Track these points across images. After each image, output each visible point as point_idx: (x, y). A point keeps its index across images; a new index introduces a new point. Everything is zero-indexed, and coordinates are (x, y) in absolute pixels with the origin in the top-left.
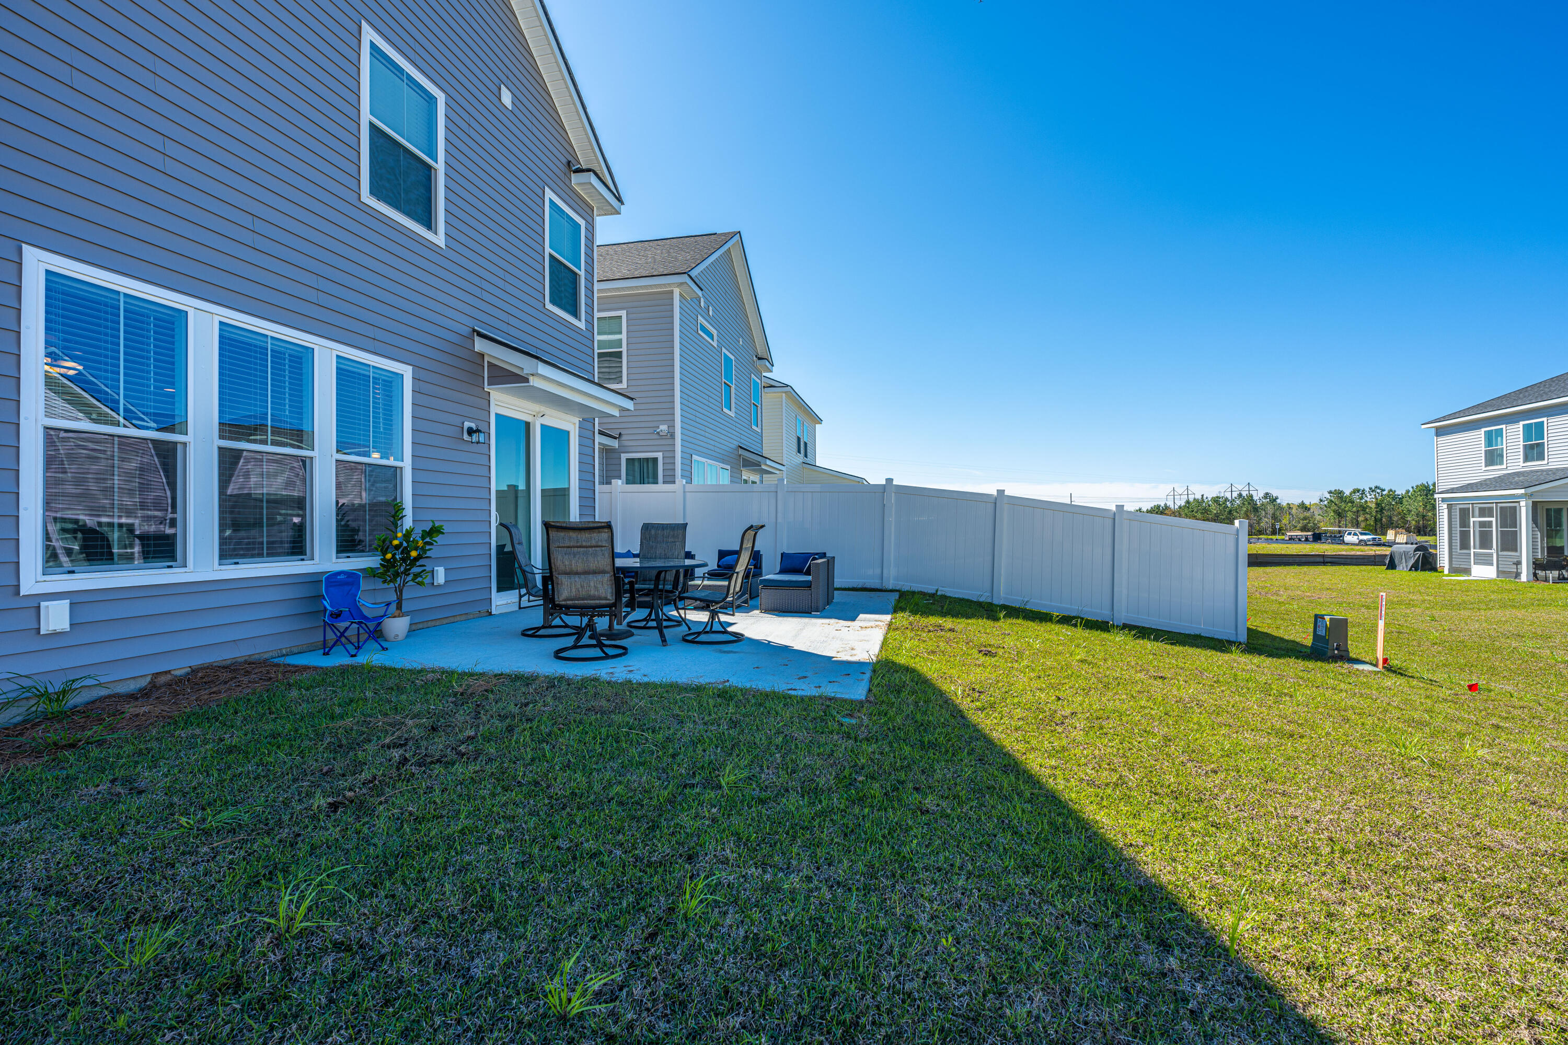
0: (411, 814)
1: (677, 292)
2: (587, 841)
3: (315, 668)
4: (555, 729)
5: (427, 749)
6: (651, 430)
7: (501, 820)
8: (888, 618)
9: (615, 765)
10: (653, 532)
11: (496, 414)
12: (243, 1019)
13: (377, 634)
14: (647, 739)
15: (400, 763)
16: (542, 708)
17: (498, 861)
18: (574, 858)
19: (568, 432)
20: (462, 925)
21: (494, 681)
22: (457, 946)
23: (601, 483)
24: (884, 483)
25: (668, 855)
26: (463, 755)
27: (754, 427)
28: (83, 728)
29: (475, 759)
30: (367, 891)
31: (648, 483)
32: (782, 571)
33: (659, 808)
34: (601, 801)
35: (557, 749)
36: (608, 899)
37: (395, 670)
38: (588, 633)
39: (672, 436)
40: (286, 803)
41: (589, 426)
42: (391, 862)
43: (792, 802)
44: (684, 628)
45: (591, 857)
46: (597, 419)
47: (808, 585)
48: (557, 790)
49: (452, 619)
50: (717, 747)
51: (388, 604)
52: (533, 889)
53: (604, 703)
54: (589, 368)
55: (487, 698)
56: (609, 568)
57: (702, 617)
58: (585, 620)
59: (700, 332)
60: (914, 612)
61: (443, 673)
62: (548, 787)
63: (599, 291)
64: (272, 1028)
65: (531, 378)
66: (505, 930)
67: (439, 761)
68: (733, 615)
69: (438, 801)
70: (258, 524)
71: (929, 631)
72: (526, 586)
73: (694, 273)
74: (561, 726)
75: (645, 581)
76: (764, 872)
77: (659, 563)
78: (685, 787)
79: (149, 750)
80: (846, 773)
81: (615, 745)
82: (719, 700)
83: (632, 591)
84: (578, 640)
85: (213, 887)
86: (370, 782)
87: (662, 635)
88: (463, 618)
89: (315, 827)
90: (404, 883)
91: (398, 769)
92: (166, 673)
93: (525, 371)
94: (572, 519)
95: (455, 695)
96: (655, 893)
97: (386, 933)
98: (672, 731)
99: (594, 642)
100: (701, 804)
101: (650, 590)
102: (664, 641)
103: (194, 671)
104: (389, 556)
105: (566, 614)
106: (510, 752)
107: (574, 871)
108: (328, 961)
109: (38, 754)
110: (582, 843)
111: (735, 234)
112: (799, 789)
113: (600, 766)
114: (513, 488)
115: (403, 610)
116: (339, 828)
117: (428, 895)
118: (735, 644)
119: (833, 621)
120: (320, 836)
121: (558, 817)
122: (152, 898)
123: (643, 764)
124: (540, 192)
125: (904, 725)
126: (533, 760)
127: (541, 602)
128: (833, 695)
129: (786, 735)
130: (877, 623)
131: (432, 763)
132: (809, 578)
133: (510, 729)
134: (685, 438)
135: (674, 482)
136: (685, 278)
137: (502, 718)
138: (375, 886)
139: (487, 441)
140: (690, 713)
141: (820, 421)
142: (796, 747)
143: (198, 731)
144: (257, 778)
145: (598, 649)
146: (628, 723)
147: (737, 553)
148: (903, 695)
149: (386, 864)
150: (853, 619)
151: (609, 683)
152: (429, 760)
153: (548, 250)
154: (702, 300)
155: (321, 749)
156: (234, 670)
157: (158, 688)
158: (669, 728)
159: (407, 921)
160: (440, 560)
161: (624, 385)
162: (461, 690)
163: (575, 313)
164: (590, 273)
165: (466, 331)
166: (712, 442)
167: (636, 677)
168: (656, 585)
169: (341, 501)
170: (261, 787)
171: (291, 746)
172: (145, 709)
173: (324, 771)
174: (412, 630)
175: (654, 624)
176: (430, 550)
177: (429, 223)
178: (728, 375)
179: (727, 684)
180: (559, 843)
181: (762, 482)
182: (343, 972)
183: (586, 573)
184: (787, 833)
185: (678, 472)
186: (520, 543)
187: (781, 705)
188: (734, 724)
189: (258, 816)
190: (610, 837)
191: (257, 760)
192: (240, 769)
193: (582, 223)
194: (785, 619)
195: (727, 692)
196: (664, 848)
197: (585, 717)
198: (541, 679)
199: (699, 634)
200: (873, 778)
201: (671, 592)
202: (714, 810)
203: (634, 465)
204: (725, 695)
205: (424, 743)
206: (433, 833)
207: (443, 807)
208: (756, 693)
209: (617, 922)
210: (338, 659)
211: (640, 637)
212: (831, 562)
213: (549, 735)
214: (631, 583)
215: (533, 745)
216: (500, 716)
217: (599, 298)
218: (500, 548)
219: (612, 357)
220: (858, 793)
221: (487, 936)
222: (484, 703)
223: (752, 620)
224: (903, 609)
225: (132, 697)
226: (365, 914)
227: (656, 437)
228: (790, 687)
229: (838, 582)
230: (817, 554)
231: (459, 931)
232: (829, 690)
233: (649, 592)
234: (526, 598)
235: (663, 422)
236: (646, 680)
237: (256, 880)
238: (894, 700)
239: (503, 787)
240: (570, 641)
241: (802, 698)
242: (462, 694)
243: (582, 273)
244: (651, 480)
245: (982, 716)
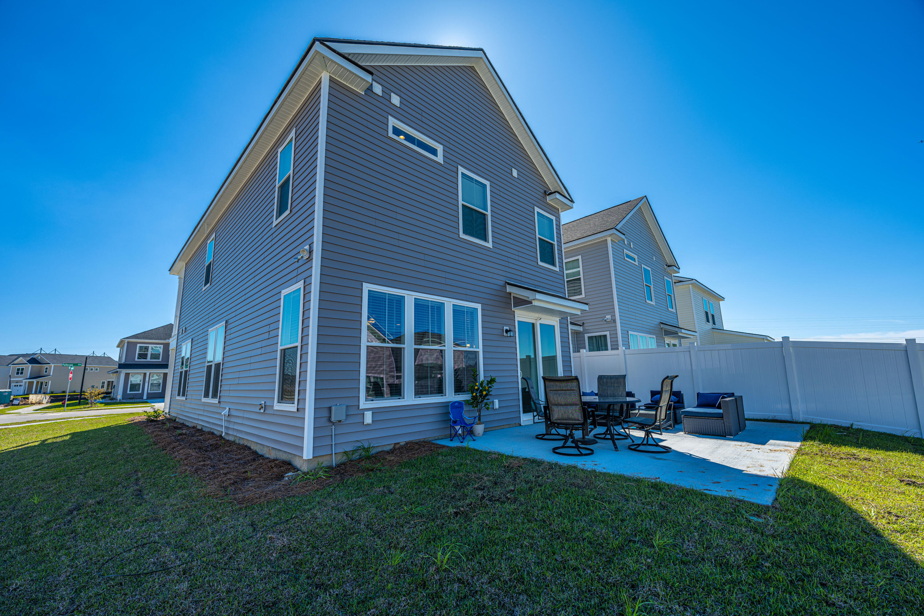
0: (487, 525)
1: (609, 239)
2: (571, 560)
3: (448, 447)
4: (553, 492)
5: (493, 493)
6: (601, 319)
7: (527, 537)
8: (798, 444)
9: (587, 520)
10: (605, 380)
11: (518, 321)
12: (427, 601)
13: (471, 432)
14: (605, 507)
15: (481, 498)
16: (546, 480)
17: (526, 558)
18: (564, 568)
19: (554, 326)
20: (510, 587)
21: (522, 462)
22: (508, 598)
23: (574, 352)
24: (781, 340)
25: (618, 581)
26: (509, 499)
27: (670, 309)
28: (375, 463)
29: (515, 502)
30: (470, 557)
31: (602, 350)
32: (699, 406)
33: (613, 550)
34: (579, 539)
35: (554, 504)
36: (583, 596)
37: (478, 451)
38: (570, 440)
39: (614, 321)
40: (439, 508)
41: (565, 321)
42: (479, 546)
43: (707, 568)
44: (629, 441)
45: (573, 570)
46: (569, 318)
47: (721, 416)
48: (555, 527)
49: (503, 427)
50: (651, 520)
51: (475, 418)
52: (543, 579)
53: (580, 482)
54: (562, 290)
55: (519, 471)
56: (579, 402)
57: (641, 434)
58: (568, 432)
59: (626, 258)
60: (824, 441)
61: (499, 455)
62: (550, 524)
63: (565, 249)
64: (436, 609)
65: (533, 301)
66: (530, 596)
67: (498, 500)
68: (661, 434)
69: (498, 521)
70: (426, 378)
71: (841, 458)
72: (536, 411)
73: (618, 228)
74: (556, 491)
75: (602, 410)
76: (685, 610)
77: (611, 400)
78: (630, 541)
79: (394, 476)
80: (754, 557)
81: (586, 507)
82: (652, 490)
83: (593, 416)
84: (565, 443)
85: (415, 539)
86: (470, 505)
87: (615, 444)
88: (508, 426)
89: (450, 522)
90: (485, 558)
91: (481, 501)
92: (398, 443)
93: (530, 299)
94: (559, 375)
95: (505, 467)
96: (611, 601)
97: (478, 580)
98: (620, 505)
99: (574, 445)
100: (640, 554)
101: (605, 415)
102: (616, 448)
103: (407, 443)
104: (474, 394)
105: (558, 428)
106: (531, 502)
107: (564, 575)
108: (456, 586)
109: (363, 472)
110: (568, 561)
111: (643, 198)
112: (713, 561)
113: (578, 518)
114: (528, 357)
115: (481, 421)
116: (458, 525)
117: (495, 567)
118: (665, 454)
119: (744, 444)
120: (451, 527)
121: (555, 543)
122: (397, 538)
123: (603, 522)
124: (532, 210)
125: (810, 531)
126: (542, 508)
127: (544, 420)
128: (742, 498)
129: (702, 521)
130: (786, 448)
131: (495, 500)
132: (721, 411)
133: (531, 489)
134: (623, 321)
135: (618, 349)
136: (614, 231)
137: (527, 482)
138: (473, 556)
139: (514, 335)
140: (632, 495)
141: (723, 299)
142: (711, 531)
143: (408, 470)
144: (428, 494)
145: (576, 449)
146: (594, 495)
147: (660, 393)
148: (808, 507)
149: (477, 546)
150: (764, 443)
151: (582, 470)
152: (494, 499)
153: (538, 236)
154: (626, 240)
155: (451, 486)
156: (419, 445)
157: (396, 450)
158: (619, 503)
159: (486, 577)
160: (497, 396)
161: (583, 296)
162: (507, 465)
163: (553, 264)
164: (559, 242)
165: (502, 283)
166: (641, 322)
167: (599, 469)
168: (608, 413)
169: (456, 367)
170: (430, 499)
171: (440, 482)
172: (392, 458)
173: (452, 496)
174: (486, 431)
175: (608, 436)
176: (491, 391)
177: (485, 239)
178: (648, 279)
179: (658, 480)
180: (556, 556)
181: (680, 344)
182: (461, 593)
183: (566, 405)
184: (703, 589)
185: (620, 342)
186: (532, 388)
187: (698, 500)
188: (663, 507)
189: (429, 512)
190: (584, 561)
191: (428, 486)
192: (423, 490)
193: (553, 218)
194: (704, 439)
195: (657, 485)
196: (616, 576)
197: (569, 489)
198: (545, 463)
199: (639, 445)
200: (779, 567)
201: (619, 417)
202: (649, 560)
203: (592, 340)
204: (656, 487)
205: (491, 490)
206: (496, 536)
207: (501, 524)
208: (679, 489)
209: (588, 612)
210: (455, 444)
211: (601, 444)
212: (739, 401)
213: (550, 495)
214: (592, 411)
215: (542, 500)
216: (525, 481)
217: (565, 252)
218: (524, 390)
219: (575, 282)
220: (764, 575)
221: (521, 597)
222: (518, 473)
223: (679, 438)
224: (812, 439)
225: (388, 452)
226: (469, 568)
227: (605, 323)
228: (705, 487)
229: (748, 414)
230: (726, 394)
231: (509, 590)
232: (739, 494)
233: (605, 417)
234: (537, 417)
235: (608, 314)
236: (604, 471)
237: (429, 540)
238: (799, 509)
239: (528, 520)
240: (561, 443)
241: (715, 498)
242: (508, 467)
243: (555, 243)
244: (603, 348)
245: (902, 537)
